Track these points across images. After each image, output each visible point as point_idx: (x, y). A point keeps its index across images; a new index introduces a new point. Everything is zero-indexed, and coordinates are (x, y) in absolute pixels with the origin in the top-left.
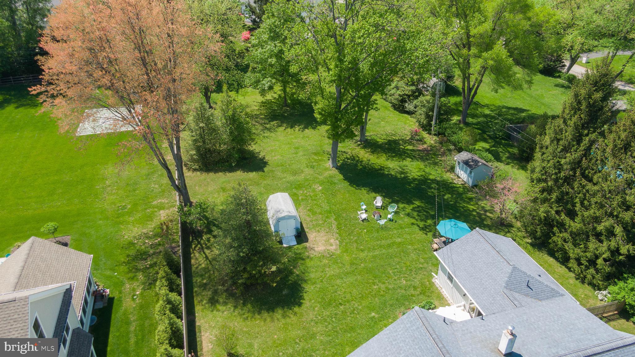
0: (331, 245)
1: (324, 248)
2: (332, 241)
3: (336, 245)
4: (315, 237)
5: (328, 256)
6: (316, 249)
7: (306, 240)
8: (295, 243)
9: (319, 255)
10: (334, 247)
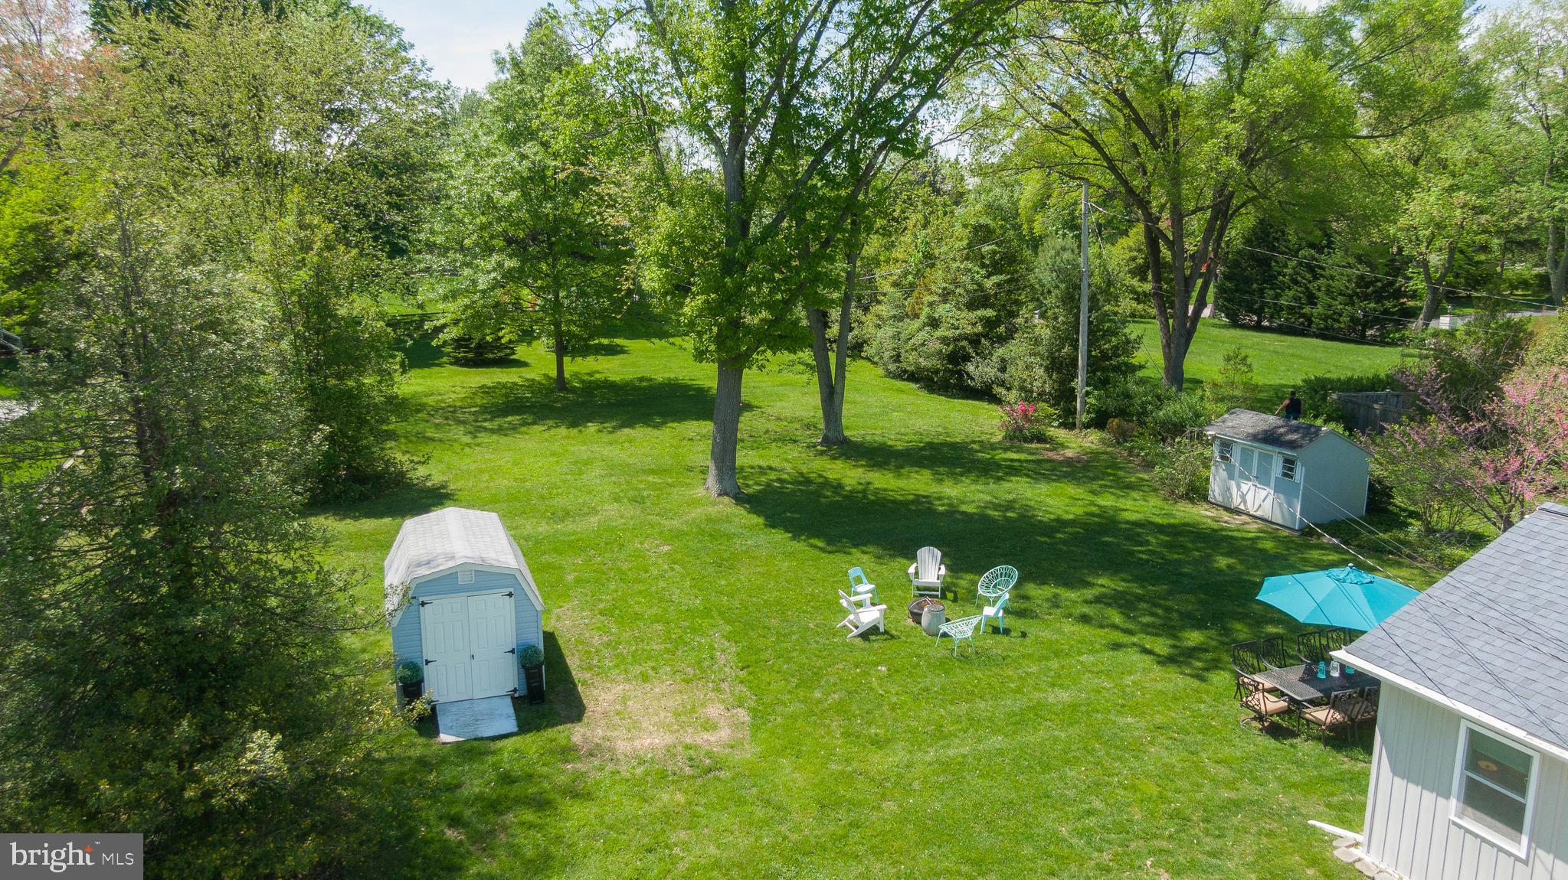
0: (709, 726)
1: (669, 739)
2: (714, 710)
3: (737, 726)
4: (624, 699)
5: (688, 771)
6: (622, 746)
7: (575, 710)
8: (511, 725)
9: (639, 771)
10: (724, 733)
